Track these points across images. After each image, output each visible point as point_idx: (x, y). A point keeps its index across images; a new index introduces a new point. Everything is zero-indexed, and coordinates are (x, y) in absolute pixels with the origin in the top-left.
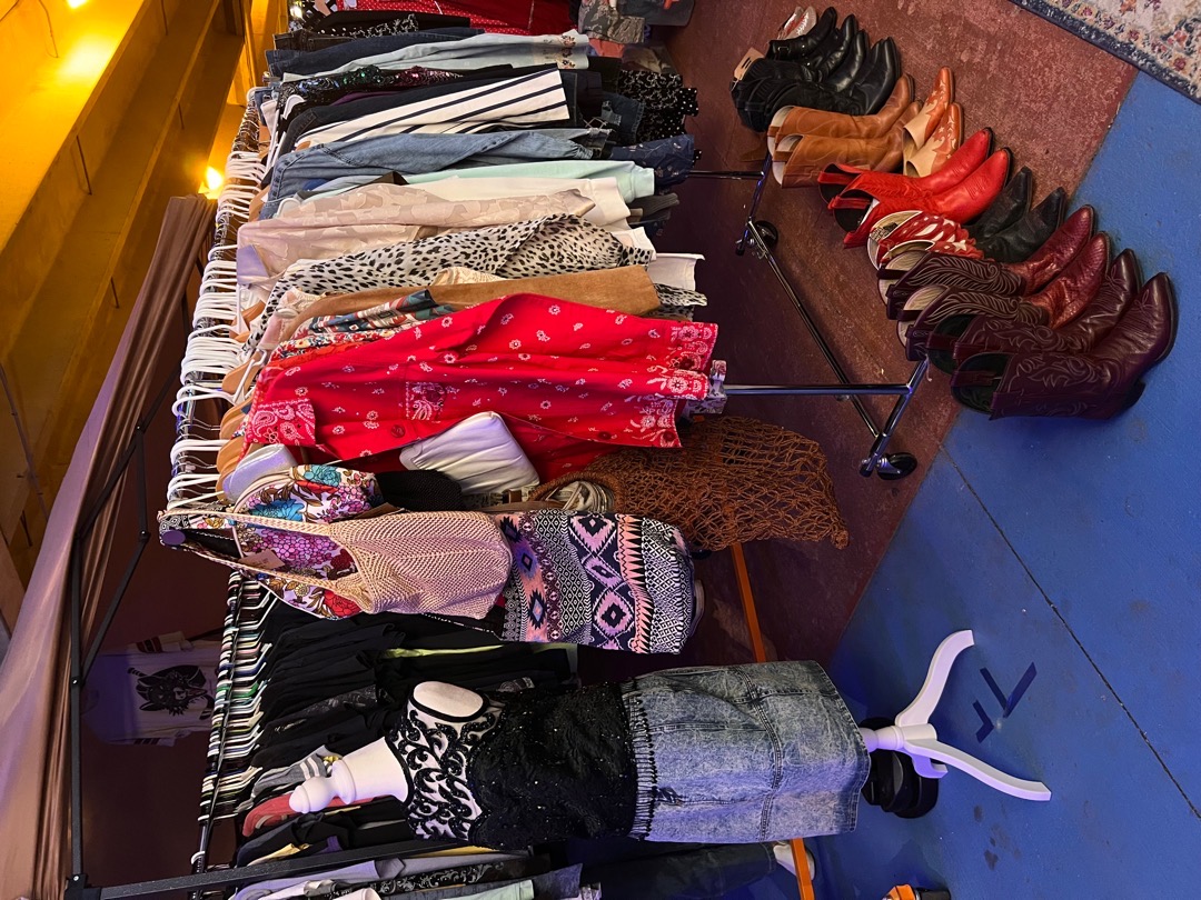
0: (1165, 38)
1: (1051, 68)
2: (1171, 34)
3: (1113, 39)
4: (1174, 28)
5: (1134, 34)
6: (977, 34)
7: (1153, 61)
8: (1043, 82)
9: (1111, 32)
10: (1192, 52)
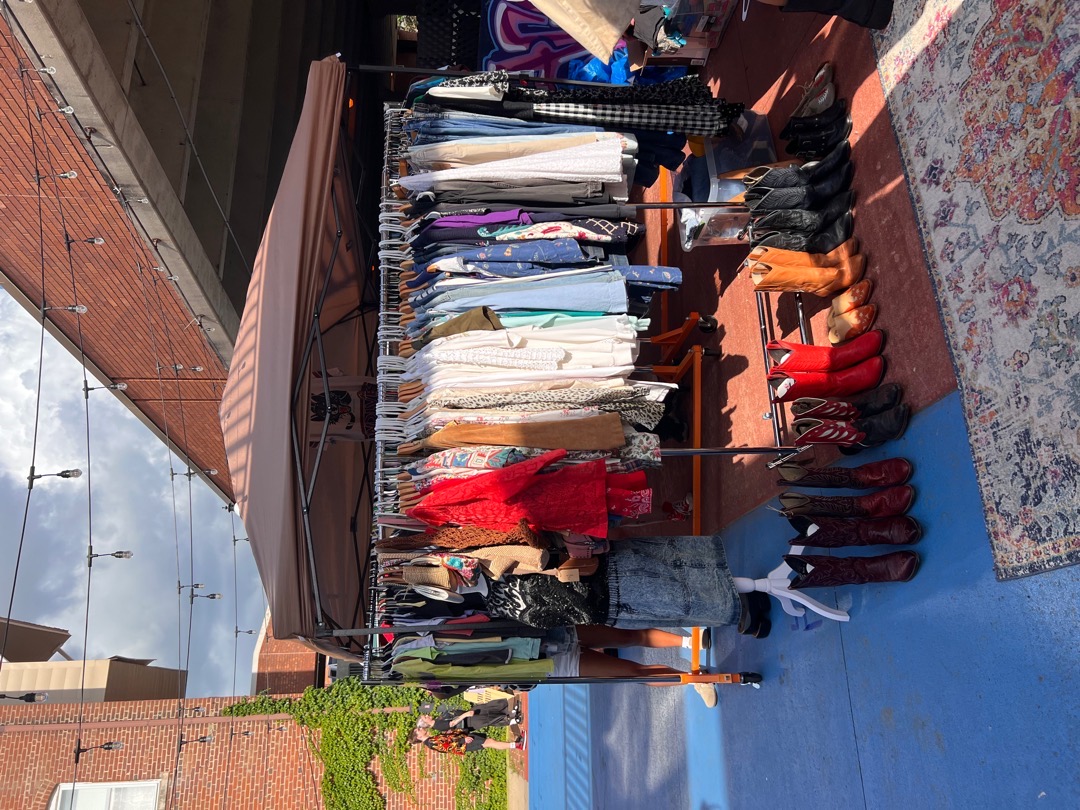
9: (954, 352)
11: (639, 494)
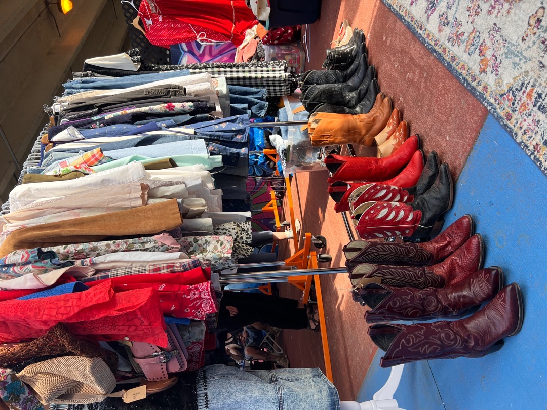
0: (502, 95)
1: (448, 95)
2: (505, 94)
3: (475, 89)
4: (506, 91)
5: (485, 88)
6: (416, 64)
7: (495, 109)
8: (444, 102)
9: (474, 84)
10: (515, 111)
11: (196, 288)
